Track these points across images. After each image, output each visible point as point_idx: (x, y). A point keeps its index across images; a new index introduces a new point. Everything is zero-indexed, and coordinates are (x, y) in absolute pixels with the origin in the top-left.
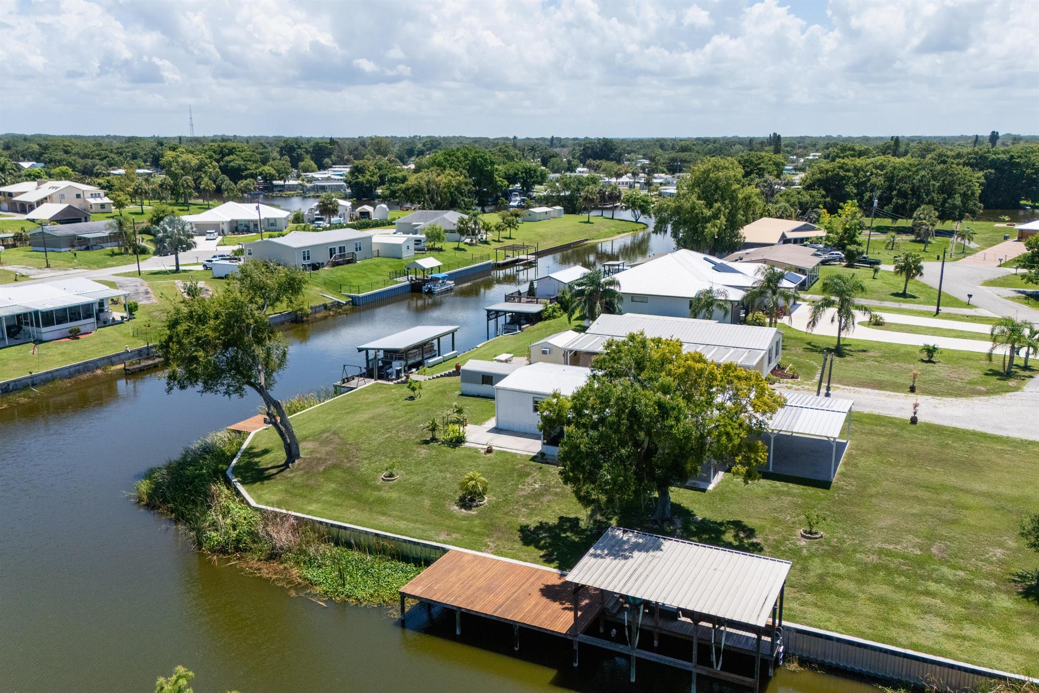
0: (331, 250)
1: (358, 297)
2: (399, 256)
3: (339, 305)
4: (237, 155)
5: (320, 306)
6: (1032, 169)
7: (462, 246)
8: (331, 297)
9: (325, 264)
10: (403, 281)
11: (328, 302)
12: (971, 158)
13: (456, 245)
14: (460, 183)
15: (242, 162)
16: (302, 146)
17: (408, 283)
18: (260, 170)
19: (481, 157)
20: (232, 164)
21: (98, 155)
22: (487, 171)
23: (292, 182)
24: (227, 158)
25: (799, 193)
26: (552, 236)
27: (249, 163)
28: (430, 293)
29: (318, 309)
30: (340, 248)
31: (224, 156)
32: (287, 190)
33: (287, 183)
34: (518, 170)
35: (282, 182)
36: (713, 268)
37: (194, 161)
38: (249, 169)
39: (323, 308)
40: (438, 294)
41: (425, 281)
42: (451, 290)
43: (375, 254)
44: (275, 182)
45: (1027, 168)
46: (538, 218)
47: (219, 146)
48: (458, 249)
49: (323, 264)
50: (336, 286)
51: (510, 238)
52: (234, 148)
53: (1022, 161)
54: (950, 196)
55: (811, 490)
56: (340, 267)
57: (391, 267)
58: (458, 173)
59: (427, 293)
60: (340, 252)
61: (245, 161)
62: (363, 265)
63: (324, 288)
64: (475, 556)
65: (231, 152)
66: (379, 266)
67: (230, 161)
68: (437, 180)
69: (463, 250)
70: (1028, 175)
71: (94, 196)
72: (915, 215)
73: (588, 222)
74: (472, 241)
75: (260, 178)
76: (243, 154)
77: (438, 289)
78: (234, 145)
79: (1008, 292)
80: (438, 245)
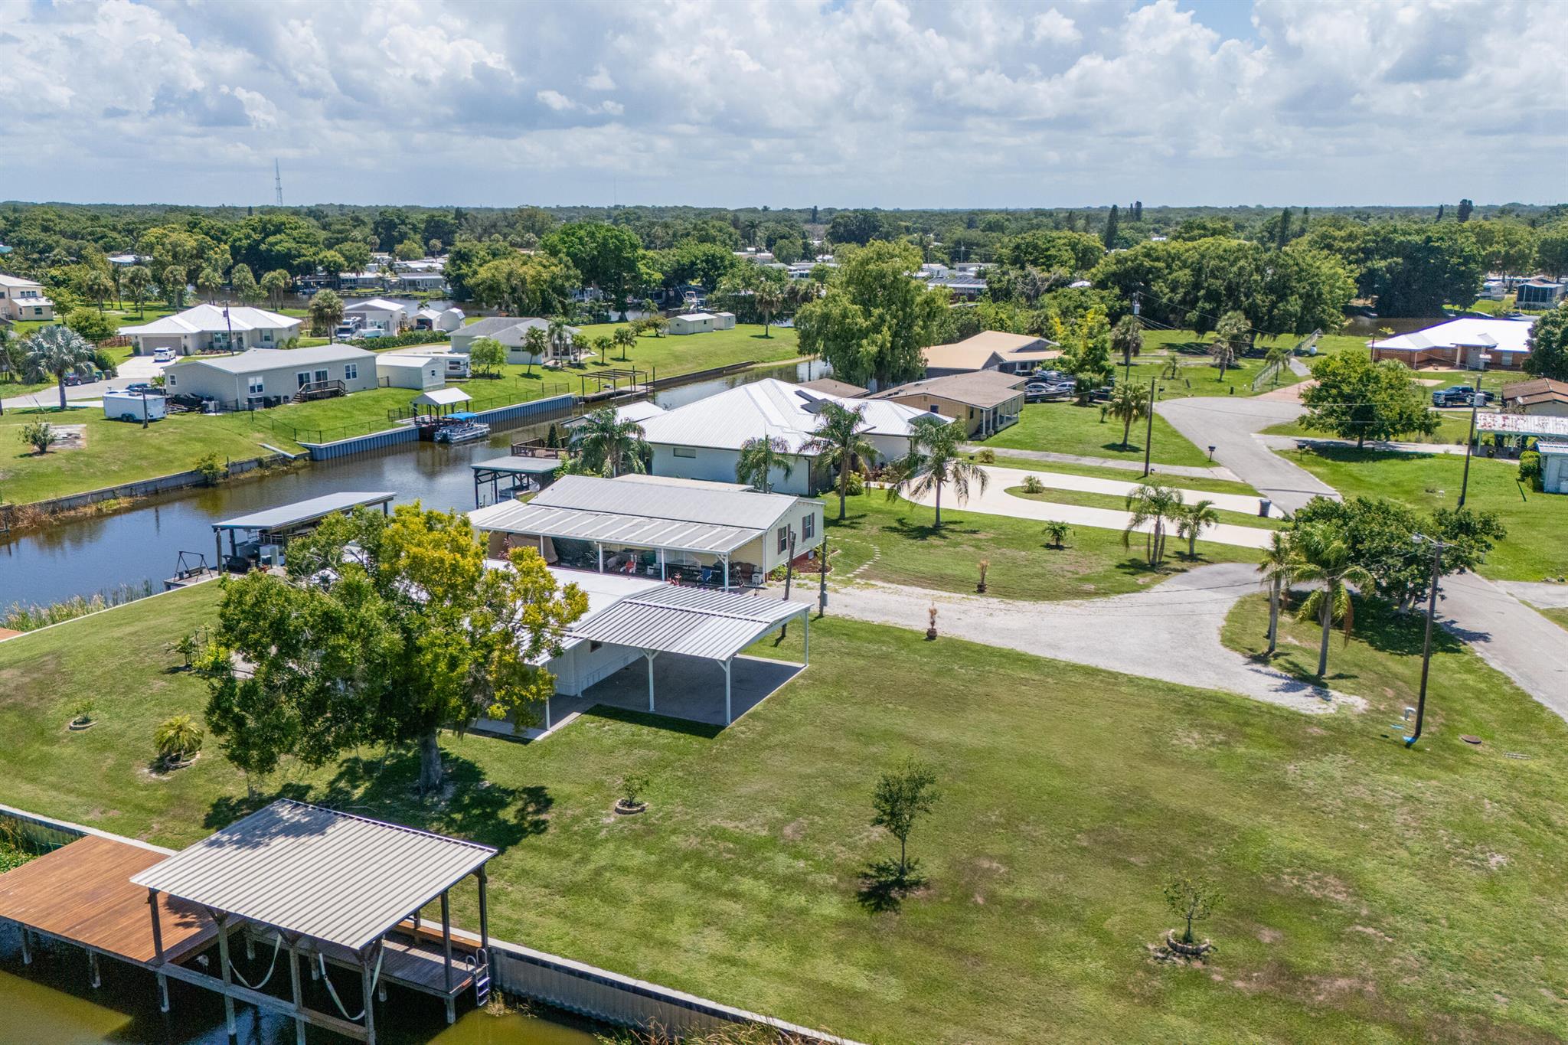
0: (301, 376)
1: (321, 450)
2: (419, 387)
3: (285, 460)
4: (288, 235)
5: (250, 462)
6: (1460, 257)
7: (536, 370)
8: (276, 448)
9: (290, 399)
10: (408, 424)
11: (266, 455)
12: (1369, 241)
13: (524, 369)
14: (554, 278)
15: (294, 245)
16: (407, 221)
17: (413, 426)
18: (321, 256)
19: (616, 237)
20: (278, 247)
21: (90, 235)
22: (628, 259)
23: (367, 275)
24: (272, 239)
25: (1083, 293)
26: (696, 357)
27: (304, 246)
28: (445, 441)
29: (246, 467)
30: (318, 374)
31: (267, 236)
32: (362, 287)
33: (361, 276)
34: (697, 258)
35: (353, 275)
36: (803, 407)
37: (190, 242)
38: (304, 256)
39: (256, 464)
40: (458, 443)
41: (438, 424)
42: (483, 437)
43: (383, 382)
44: (342, 275)
45: (1452, 254)
46: (690, 330)
47: (261, 220)
48: (528, 375)
49: (286, 397)
50: (290, 432)
51: (624, 360)
52: (284, 224)
53: (1445, 245)
54: (1283, 297)
55: (683, 739)
56: (316, 402)
57: (398, 402)
58: (555, 261)
59: (440, 442)
60: (318, 379)
61: (298, 242)
62: (353, 399)
63: (270, 434)
64: (119, 845)
65: (279, 229)
66: (379, 401)
67: (276, 244)
68: (521, 271)
69: (538, 377)
70: (1453, 266)
71: (25, 295)
72: (1218, 327)
73: (766, 336)
74: (556, 363)
75: (320, 268)
76: (295, 233)
77: (457, 436)
78: (283, 218)
79: (1289, 442)
80: (494, 370)
